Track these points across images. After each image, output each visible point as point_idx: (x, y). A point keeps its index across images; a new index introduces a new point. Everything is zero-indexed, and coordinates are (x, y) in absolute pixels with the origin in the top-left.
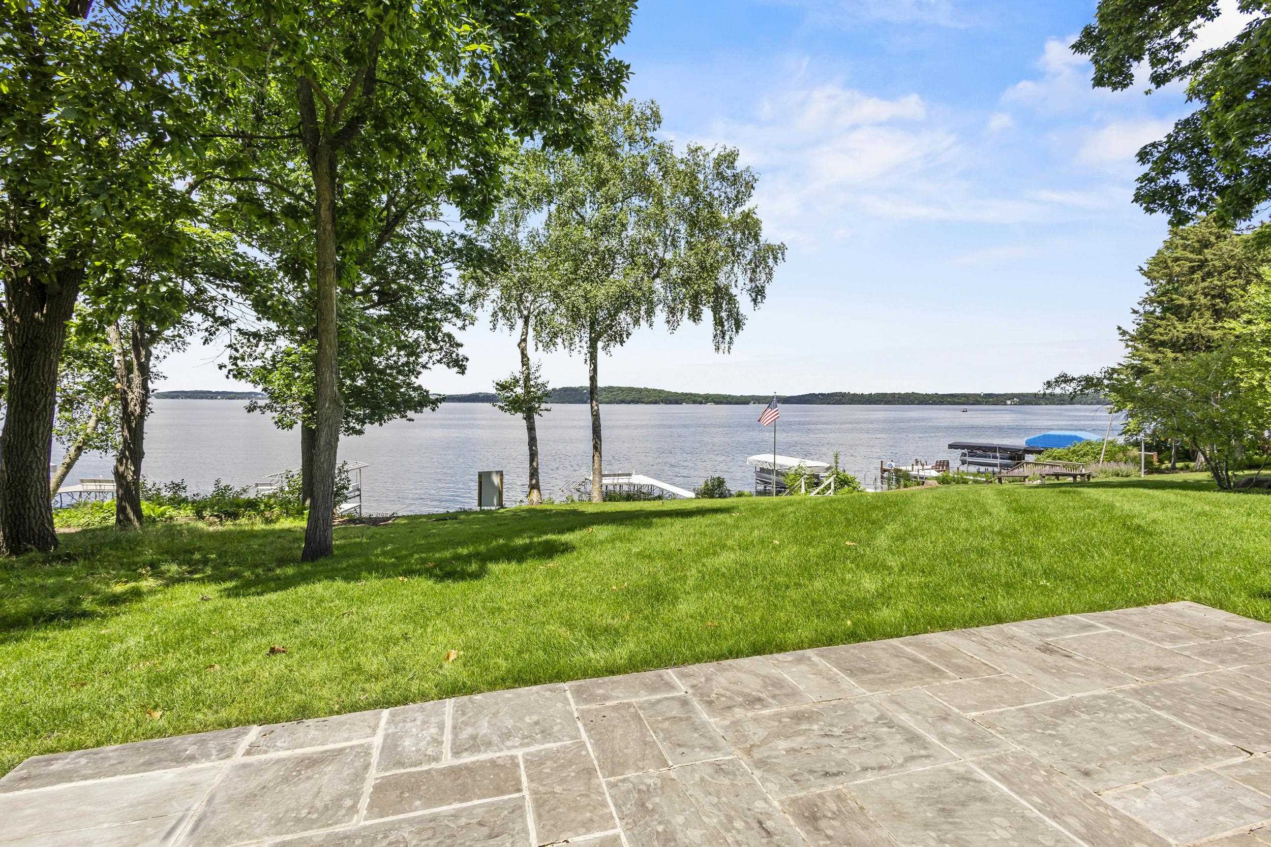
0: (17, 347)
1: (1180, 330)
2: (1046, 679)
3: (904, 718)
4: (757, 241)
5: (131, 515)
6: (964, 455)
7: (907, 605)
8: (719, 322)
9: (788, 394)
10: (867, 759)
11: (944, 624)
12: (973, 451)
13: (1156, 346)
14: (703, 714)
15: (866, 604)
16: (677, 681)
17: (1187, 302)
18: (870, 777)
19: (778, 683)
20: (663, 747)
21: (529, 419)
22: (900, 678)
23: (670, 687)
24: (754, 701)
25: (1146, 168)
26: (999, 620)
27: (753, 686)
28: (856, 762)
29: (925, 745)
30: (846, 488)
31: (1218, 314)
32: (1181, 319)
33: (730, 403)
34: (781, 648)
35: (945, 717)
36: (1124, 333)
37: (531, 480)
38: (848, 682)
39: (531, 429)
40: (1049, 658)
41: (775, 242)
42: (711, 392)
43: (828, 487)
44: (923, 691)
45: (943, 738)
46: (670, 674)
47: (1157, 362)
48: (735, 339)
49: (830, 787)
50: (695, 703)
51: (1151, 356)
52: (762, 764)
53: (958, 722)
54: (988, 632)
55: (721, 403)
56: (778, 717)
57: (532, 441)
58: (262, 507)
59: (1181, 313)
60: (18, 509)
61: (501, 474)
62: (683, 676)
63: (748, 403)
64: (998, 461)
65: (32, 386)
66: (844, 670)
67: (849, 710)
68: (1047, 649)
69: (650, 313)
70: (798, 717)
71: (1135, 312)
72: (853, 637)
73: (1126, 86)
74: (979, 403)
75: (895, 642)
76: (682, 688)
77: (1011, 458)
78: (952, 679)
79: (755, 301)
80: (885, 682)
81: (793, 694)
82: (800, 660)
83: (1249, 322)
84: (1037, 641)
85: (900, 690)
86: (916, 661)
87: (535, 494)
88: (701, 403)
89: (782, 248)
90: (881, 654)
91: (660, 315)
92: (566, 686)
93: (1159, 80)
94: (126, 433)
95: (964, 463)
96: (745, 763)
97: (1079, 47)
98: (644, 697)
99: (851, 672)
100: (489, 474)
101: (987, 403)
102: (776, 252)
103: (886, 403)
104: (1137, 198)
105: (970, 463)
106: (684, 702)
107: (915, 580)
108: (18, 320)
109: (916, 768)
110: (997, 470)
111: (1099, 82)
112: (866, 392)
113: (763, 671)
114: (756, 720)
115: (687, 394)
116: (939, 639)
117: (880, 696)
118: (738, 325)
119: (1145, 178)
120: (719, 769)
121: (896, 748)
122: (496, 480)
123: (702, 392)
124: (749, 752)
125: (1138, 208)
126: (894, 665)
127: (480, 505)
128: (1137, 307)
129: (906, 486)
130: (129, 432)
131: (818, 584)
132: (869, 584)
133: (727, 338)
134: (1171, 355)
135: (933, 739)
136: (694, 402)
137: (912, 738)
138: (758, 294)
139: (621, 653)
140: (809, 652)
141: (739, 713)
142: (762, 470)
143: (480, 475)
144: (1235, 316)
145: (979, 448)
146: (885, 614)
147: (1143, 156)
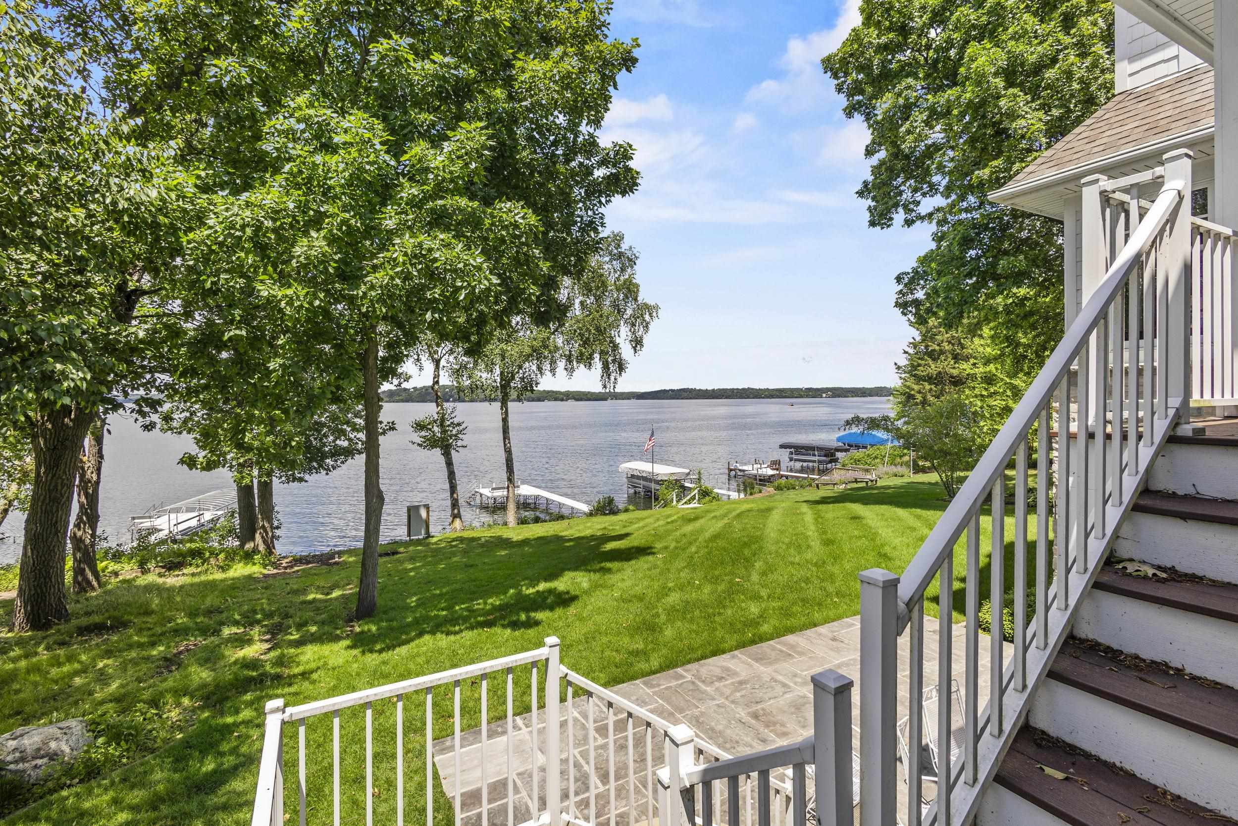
0: (48, 449)
1: (933, 368)
2: (832, 653)
3: (780, 678)
4: (636, 300)
5: (90, 577)
6: (791, 453)
7: (774, 622)
8: (606, 367)
9: (643, 391)
10: (769, 695)
11: (791, 630)
12: (799, 450)
13: (919, 379)
14: (703, 686)
15: (754, 623)
16: (685, 674)
17: (937, 348)
18: (772, 701)
19: (727, 669)
20: (694, 701)
21: (447, 454)
22: (777, 661)
23: (682, 677)
24: (721, 679)
25: (901, 287)
26: (815, 625)
27: (718, 672)
28: (766, 697)
29: (789, 687)
30: (707, 498)
31: (956, 358)
32: (934, 360)
33: (589, 400)
34: (724, 652)
35: (795, 675)
36: (899, 368)
37: (453, 510)
38: (756, 665)
39: (449, 464)
40: (834, 643)
41: (651, 302)
42: (571, 390)
43: (693, 498)
44: (786, 665)
45: (795, 683)
46: (679, 670)
47: (919, 392)
48: (619, 380)
49: (759, 707)
50: (697, 682)
51: (916, 387)
52: (733, 702)
53: (801, 677)
54: (809, 632)
55: (581, 400)
56: (733, 684)
57: (451, 475)
58: (207, 555)
59: (934, 356)
60: (41, 588)
61: (427, 507)
62: (686, 671)
63: (606, 399)
64: (816, 458)
65: (59, 481)
66: (753, 659)
67: (759, 677)
68: (834, 639)
69: (553, 362)
70: (741, 683)
71: (906, 352)
72: (753, 642)
73: (889, 226)
74: (801, 397)
75: (771, 642)
76: (689, 677)
77: (825, 456)
78: (798, 658)
79: (635, 348)
80: (771, 664)
81: (735, 674)
82: (733, 657)
83: (974, 364)
84: (830, 635)
85: (777, 666)
86: (781, 651)
87: (457, 523)
88: (562, 400)
89: (657, 307)
90: (768, 651)
91: (561, 364)
92: (637, 682)
93: (909, 223)
94: (83, 499)
95: (791, 460)
96: (727, 703)
97: (860, 194)
98: (674, 683)
99: (757, 660)
100: (417, 508)
101: (808, 396)
102: (650, 309)
103: (726, 398)
104: (897, 305)
105: (796, 460)
106: (693, 683)
107: (776, 604)
108: (50, 426)
109: (787, 696)
110: (816, 465)
111: (872, 224)
112: (710, 388)
113: (719, 664)
114: (725, 686)
115: (548, 392)
116: (790, 638)
117: (769, 670)
118: (621, 368)
119: (901, 292)
120: (718, 706)
121: (779, 689)
122: (423, 513)
123: (563, 390)
124: (727, 698)
125: (898, 311)
126: (773, 654)
127: (409, 535)
128: (907, 349)
129: (751, 494)
130: (86, 498)
131: (729, 612)
132: (754, 609)
133: (612, 378)
134: (928, 387)
135: (792, 685)
136: (556, 399)
137: (784, 685)
138: (637, 343)
139: (655, 663)
140: (736, 652)
141: (717, 684)
142: (633, 476)
143: (409, 509)
144: (967, 359)
145: (803, 447)
146: (765, 628)
147: (899, 279)
